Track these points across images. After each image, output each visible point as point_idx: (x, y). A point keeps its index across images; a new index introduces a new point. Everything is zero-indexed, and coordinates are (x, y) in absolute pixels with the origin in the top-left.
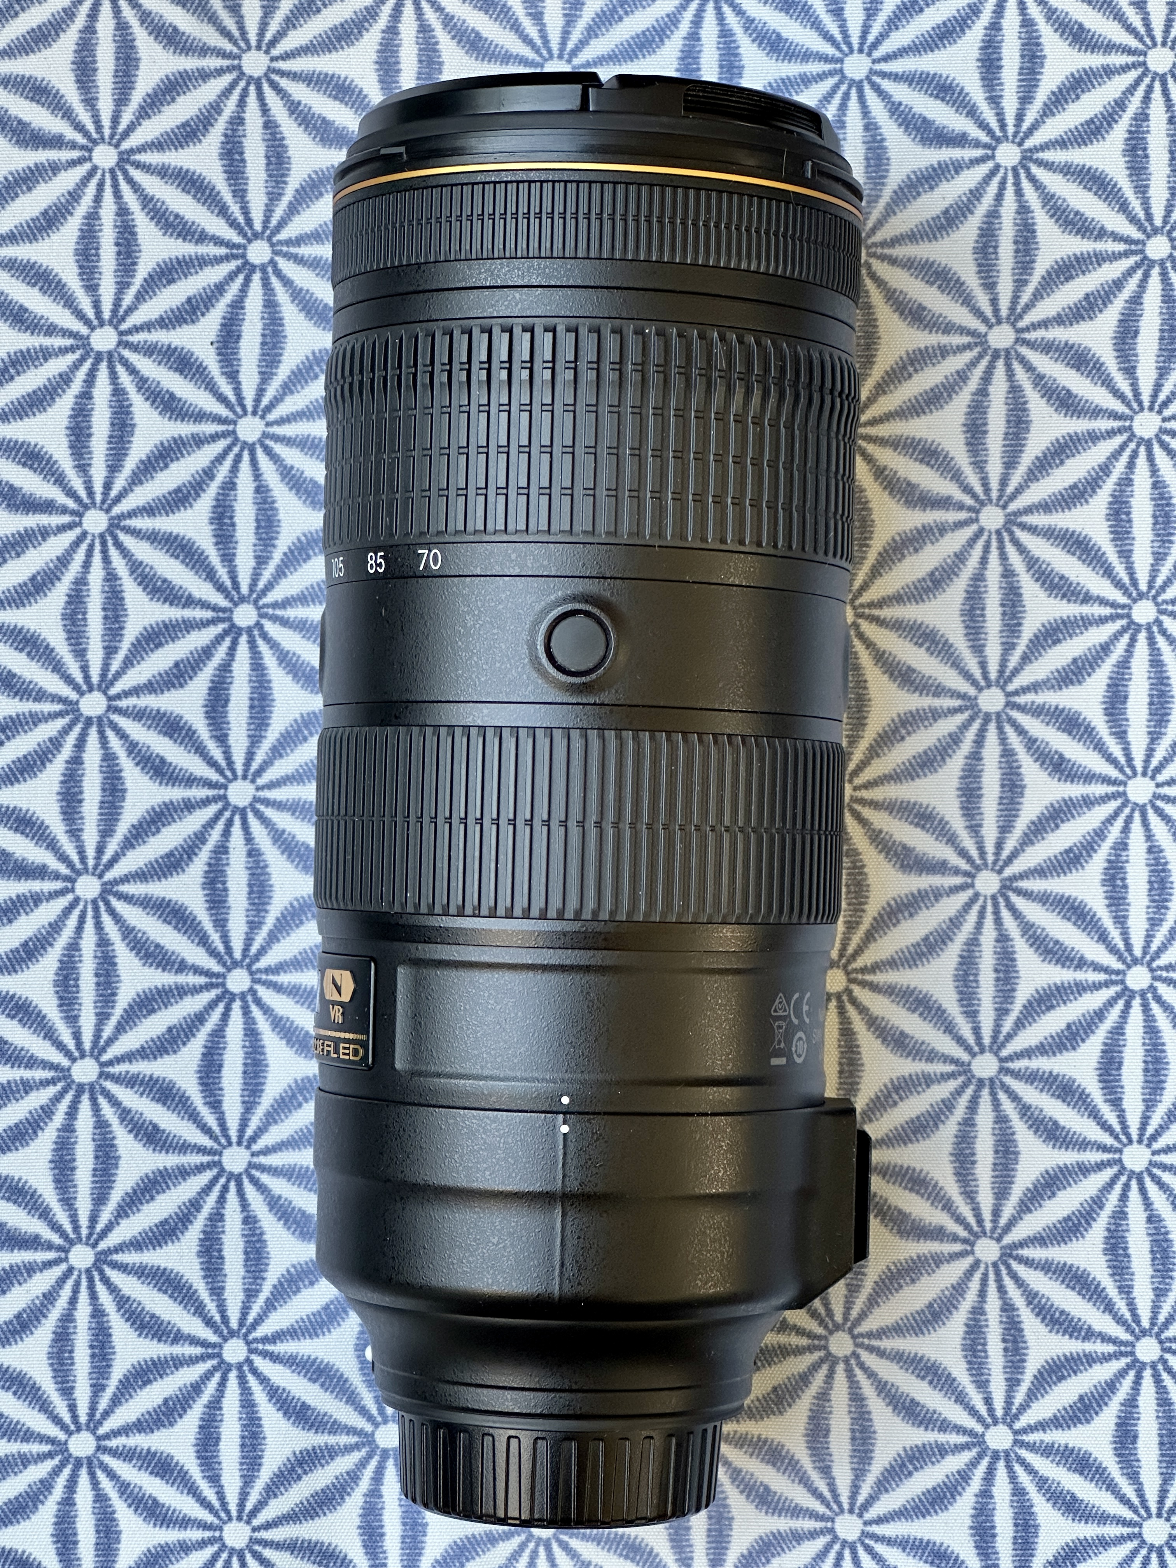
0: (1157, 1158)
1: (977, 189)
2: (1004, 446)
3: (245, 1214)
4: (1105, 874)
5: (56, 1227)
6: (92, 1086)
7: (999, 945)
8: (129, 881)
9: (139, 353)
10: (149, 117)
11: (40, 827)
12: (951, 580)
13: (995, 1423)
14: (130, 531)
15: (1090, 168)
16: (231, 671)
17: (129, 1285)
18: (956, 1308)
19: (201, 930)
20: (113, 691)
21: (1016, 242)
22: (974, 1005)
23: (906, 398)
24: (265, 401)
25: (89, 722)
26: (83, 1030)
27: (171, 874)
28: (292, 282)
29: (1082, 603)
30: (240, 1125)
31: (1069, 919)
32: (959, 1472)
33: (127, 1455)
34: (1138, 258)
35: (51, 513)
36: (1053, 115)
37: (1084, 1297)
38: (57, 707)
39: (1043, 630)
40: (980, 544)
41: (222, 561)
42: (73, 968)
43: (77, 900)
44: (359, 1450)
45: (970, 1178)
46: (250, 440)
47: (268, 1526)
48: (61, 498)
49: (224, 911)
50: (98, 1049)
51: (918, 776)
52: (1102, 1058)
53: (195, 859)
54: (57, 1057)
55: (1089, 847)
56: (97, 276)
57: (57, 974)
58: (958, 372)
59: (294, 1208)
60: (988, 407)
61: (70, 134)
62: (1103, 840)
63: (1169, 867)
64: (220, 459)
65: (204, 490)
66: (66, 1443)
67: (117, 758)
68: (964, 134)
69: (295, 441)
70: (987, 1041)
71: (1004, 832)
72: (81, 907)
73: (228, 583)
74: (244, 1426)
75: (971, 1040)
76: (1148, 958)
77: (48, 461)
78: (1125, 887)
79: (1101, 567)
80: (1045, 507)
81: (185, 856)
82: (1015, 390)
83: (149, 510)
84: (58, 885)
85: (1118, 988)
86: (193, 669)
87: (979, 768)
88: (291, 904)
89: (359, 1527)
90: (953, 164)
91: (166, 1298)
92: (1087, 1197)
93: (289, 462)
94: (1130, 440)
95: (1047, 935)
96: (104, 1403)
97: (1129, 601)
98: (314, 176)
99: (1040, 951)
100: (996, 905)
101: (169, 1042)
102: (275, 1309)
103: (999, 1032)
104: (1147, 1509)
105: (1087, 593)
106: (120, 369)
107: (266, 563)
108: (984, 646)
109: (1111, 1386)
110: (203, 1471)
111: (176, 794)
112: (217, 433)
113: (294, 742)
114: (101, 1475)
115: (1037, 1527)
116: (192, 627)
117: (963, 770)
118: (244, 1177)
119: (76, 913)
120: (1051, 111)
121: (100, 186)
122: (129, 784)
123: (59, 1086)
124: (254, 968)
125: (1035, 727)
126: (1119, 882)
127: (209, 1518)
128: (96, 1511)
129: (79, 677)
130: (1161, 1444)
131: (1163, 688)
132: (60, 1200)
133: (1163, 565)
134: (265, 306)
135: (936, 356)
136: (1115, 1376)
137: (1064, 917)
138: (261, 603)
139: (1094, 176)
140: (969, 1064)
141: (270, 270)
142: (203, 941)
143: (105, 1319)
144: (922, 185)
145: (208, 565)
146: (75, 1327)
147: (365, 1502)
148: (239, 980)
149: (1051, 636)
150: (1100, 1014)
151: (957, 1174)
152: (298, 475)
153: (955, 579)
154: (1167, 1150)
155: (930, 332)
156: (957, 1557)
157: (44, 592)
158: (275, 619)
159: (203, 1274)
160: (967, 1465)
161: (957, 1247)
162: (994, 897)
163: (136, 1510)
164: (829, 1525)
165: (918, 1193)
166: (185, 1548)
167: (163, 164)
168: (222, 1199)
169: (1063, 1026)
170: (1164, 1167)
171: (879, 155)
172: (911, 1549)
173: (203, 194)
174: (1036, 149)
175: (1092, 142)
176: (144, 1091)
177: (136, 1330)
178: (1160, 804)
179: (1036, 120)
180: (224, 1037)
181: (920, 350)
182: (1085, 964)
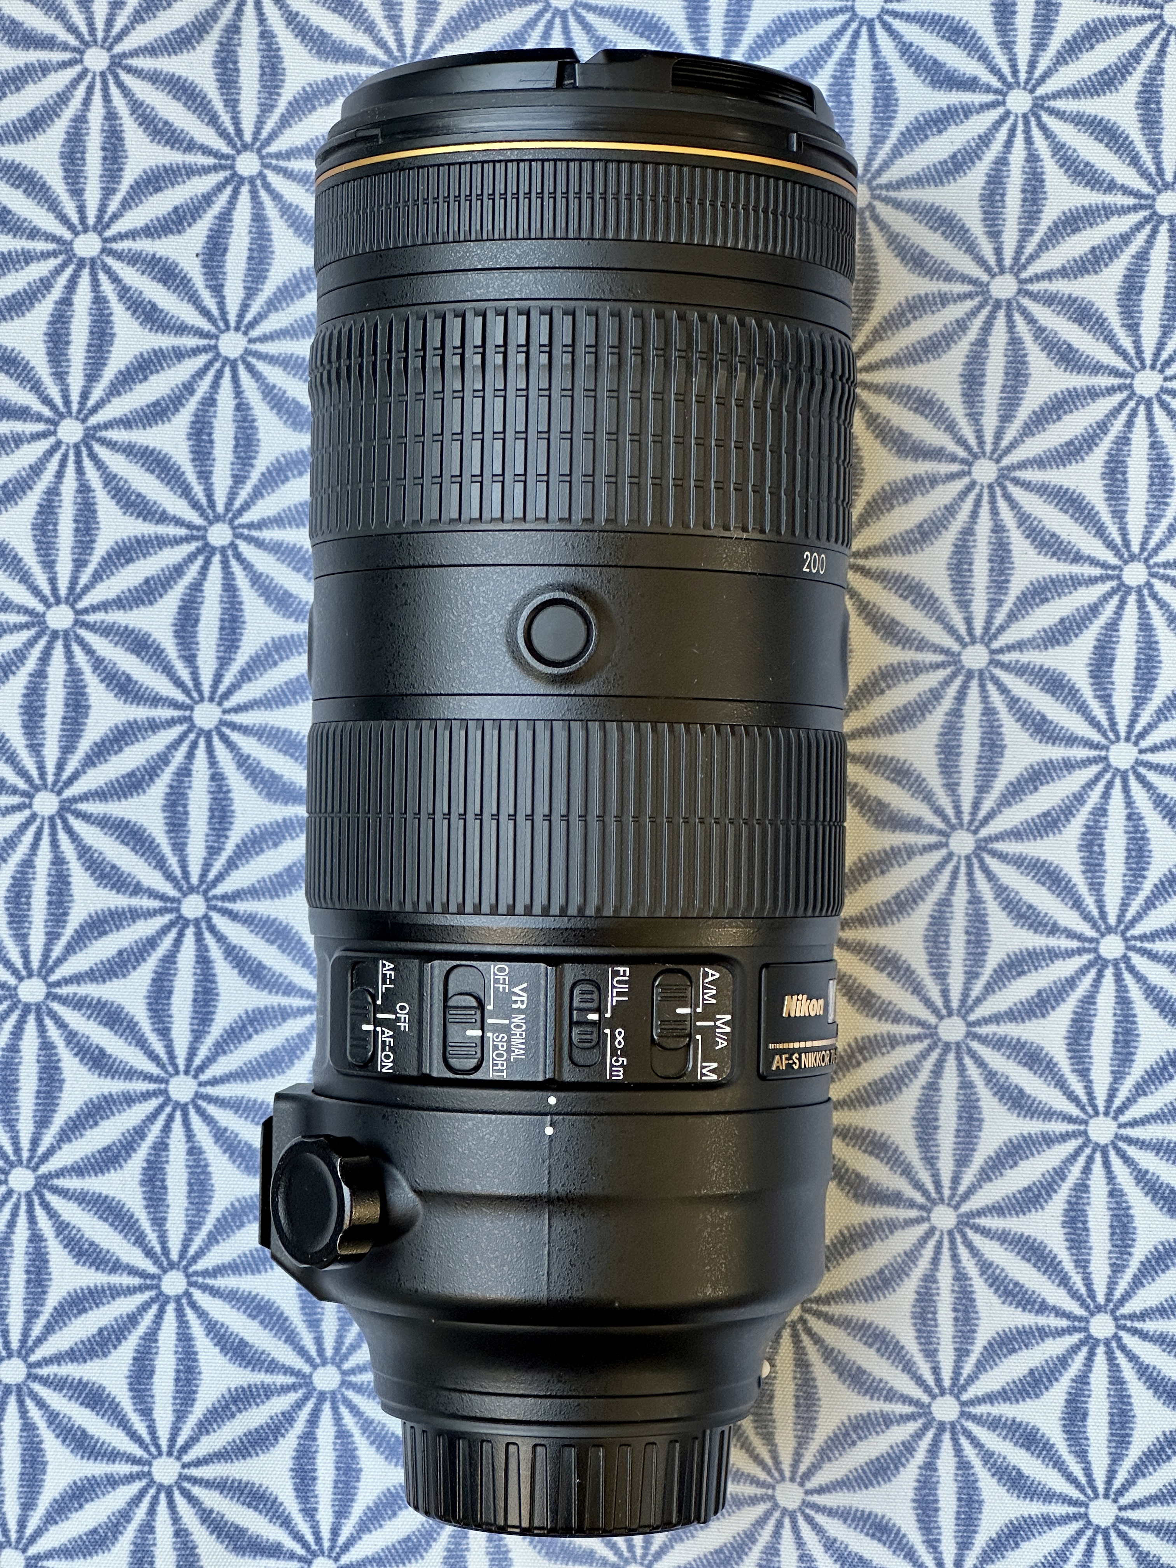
0: (1123, 1131)
1: (986, 135)
2: (1001, 398)
3: (190, 1144)
4: (1083, 840)
6: (38, 1006)
7: (971, 906)
8: (88, 800)
9: (123, 261)
10: (144, 21)
12: (940, 533)
13: (943, 1393)
14: (105, 442)
15: (1101, 120)
16: (201, 591)
17: (69, 1211)
18: (908, 1275)
19: (159, 853)
20: (81, 605)
21: (1024, 191)
22: (943, 967)
23: (903, 345)
24: (249, 317)
25: (55, 635)
26: (32, 949)
27: (132, 795)
28: (282, 197)
29: (1072, 562)
30: (189, 1054)
31: (1044, 884)
32: (903, 1443)
33: (58, 1384)
34: (1147, 213)
35: (25, 420)
36: (1067, 63)
37: (1039, 1269)
38: (23, 619)
39: (1031, 588)
40: (971, 497)
41: (199, 478)
42: (25, 886)
43: (34, 816)
44: (296, 1391)
45: (931, 1143)
46: (232, 356)
47: (198, 1463)
48: (37, 406)
49: (183, 834)
50: (46, 970)
51: (897, 731)
52: (1072, 1027)
53: (157, 780)
54: (3, 975)
55: (1067, 811)
56: (82, 180)
57: (8, 891)
58: (957, 321)
59: (240, 1142)
60: (987, 358)
61: (63, 35)
62: (1081, 805)
63: (1148, 835)
64: (201, 373)
65: (183, 405)
67: (82, 674)
68: (976, 78)
69: (278, 359)
70: (955, 1004)
71: (982, 792)
72: (37, 823)
73: (204, 501)
74: (179, 1359)
75: (939, 1002)
76: (1122, 927)
77: (25, 367)
78: (1102, 853)
79: (1094, 526)
80: (1040, 462)
81: (147, 777)
82: (1015, 342)
83: (126, 423)
84: (16, 800)
85: (1091, 956)
86: (163, 587)
87: (959, 725)
88: (253, 832)
89: (292, 1470)
90: (962, 108)
91: (106, 1226)
92: (1049, 1168)
93: (271, 380)
94: (1130, 398)
95: (1020, 899)
96: (37, 1330)
97: (1120, 563)
98: (308, 89)
99: (1013, 915)
100: (969, 866)
101: (118, 965)
102: (218, 1242)
103: (968, 996)
104: (1094, 1489)
105: (1077, 553)
106: (102, 277)
107: (243, 482)
108: (970, 601)
109: (1063, 1361)
110: (134, 1404)
111: (141, 713)
112: (198, 348)
113: (263, 666)
114: (30, 1404)
115: (981, 1502)
116: (164, 543)
117: (943, 727)
118: (190, 1107)
119: (32, 829)
120: (1064, 59)
121: (90, 89)
122: (93, 700)
123: (5, 1005)
124: (211, 894)
125: (1018, 686)
126: (1096, 848)
127: (139, 1452)
128: (23, 1440)
129: (46, 589)
130: (1112, 1423)
131: (1151, 652)
132: (2, 1121)
133: (1157, 527)
134: (253, 220)
135: (935, 304)
136: (1068, 1351)
137: (1038, 881)
138: (236, 523)
139: (1105, 127)
140: (936, 1027)
141: (259, 183)
142: (161, 864)
143: (43, 1244)
144: (930, 128)
145: (184, 481)
146: (12, 1251)
147: (299, 1444)
148: (194, 906)
149: (1039, 594)
150: (1071, 982)
151: (919, 1139)
152: (280, 394)
153: (944, 532)
154: (1134, 1124)
155: (931, 279)
156: (899, 1530)
157: (15, 501)
158: (250, 540)
159: (145, 1203)
160: (911, 1436)
161: (914, 1213)
162: (968, 858)
163: (64, 1441)
164: (770, 1492)
165: (877, 1156)
166: (113, 1482)
167: (156, 70)
168: (167, 1129)
169: (1033, 992)
170: (1130, 1141)
171: (888, 95)
172: (853, 1521)
173: (194, 102)
174: (1048, 97)
175: (1104, 93)
176: (92, 1014)
177: (74, 1257)
178: (1142, 770)
179: (1049, 67)
180: (175, 963)
181: (920, 297)
182: (1058, 930)
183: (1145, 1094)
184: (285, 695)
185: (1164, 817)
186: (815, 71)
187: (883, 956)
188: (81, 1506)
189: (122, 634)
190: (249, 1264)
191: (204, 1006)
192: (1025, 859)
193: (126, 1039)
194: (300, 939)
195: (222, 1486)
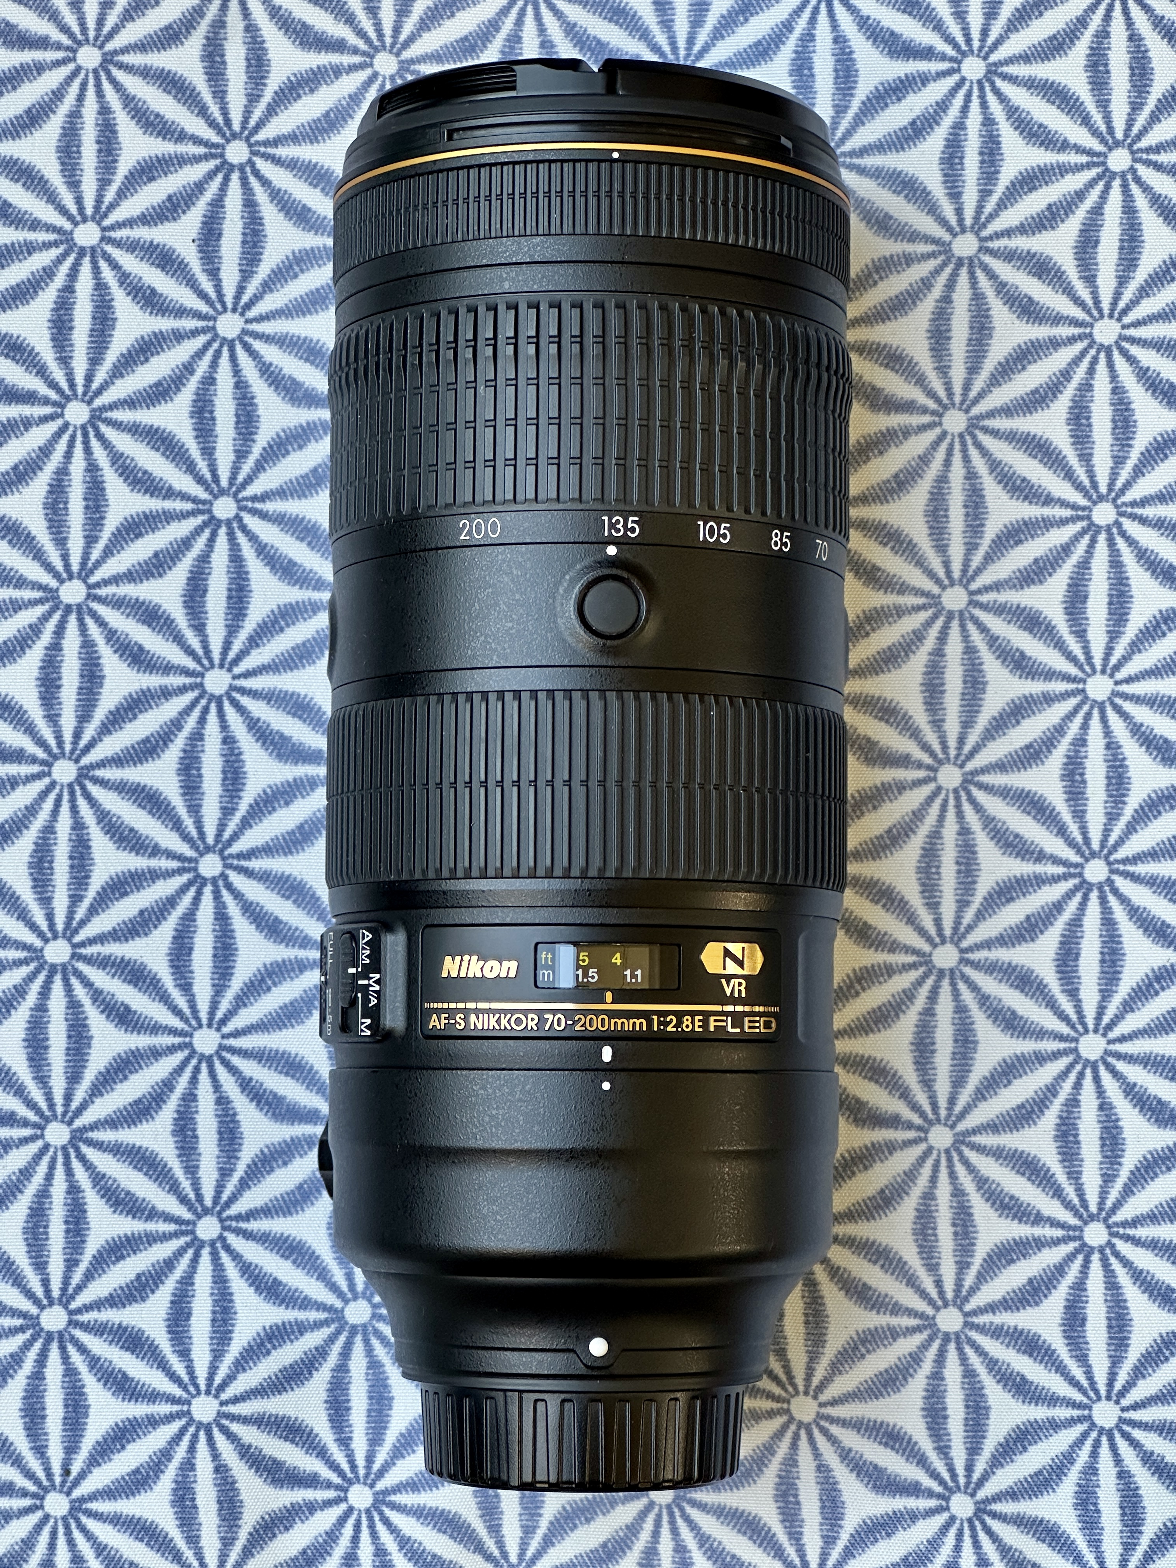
0: (1112, 1047)
1: (943, 102)
2: (967, 351)
3: (218, 1094)
4: (1065, 769)
5: (31, 1104)
6: (64, 966)
7: (960, 837)
8: (104, 766)
9: (122, 248)
10: (133, 20)
11: (18, 712)
12: (916, 482)
13: (946, 1305)
14: (111, 423)
15: (1052, 83)
16: (209, 562)
17: (105, 1163)
18: (907, 1194)
19: (175, 816)
20: (93, 580)
21: (981, 153)
22: (935, 897)
23: (871, 305)
24: (245, 298)
25: (68, 609)
26: (56, 911)
27: (147, 760)
28: (271, 183)
29: (1043, 505)
30: (211, 1008)
31: (1029, 813)
32: (910, 1355)
33: (99, 1330)
34: (1099, 170)
35: (33, 404)
36: (1017, 30)
37: (1033, 1182)
38: (37, 594)
39: (1005, 531)
40: (944, 446)
41: (202, 454)
42: (48, 851)
43: (53, 784)
44: (328, 1326)
45: (929, 1066)
46: (230, 336)
47: (236, 1400)
48: (43, 390)
49: (198, 796)
50: (70, 931)
51: (883, 671)
52: (1060, 949)
53: (171, 745)
54: (30, 938)
55: (1048, 742)
56: (78, 172)
57: (31, 856)
58: (922, 279)
59: (265, 1091)
60: (952, 314)
61: (56, 35)
62: (1062, 736)
63: (1126, 763)
64: (200, 354)
65: (184, 385)
66: (38, 1317)
67: (96, 645)
68: (931, 47)
69: (274, 338)
70: (948, 932)
71: (966, 727)
72: (57, 790)
73: (208, 476)
74: (215, 1301)
75: (932, 931)
76: (1105, 851)
77: (30, 354)
78: (1084, 782)
79: (1062, 470)
80: (1007, 411)
81: (161, 743)
82: (978, 297)
83: (130, 403)
84: (35, 769)
85: (1076, 881)
86: (172, 559)
87: (942, 664)
88: (264, 792)
89: (326, 1402)
90: (920, 76)
91: (140, 1175)
92: (1042, 1085)
93: (268, 359)
94: (1090, 346)
95: (1007, 829)
96: (77, 1278)
97: (1089, 504)
98: (292, 78)
99: (1001, 844)
100: (958, 798)
101: (140, 925)
102: (249, 1187)
103: (960, 923)
104: (1097, 1392)
105: (1048, 495)
106: (103, 264)
107: (246, 457)
108: (947, 545)
109: (1060, 1269)
110: (173, 1346)
111: (153, 681)
112: (197, 329)
113: (270, 632)
114: (71, 1350)
115: (988, 1409)
116: (172, 518)
117: (926, 666)
118: (215, 1058)
119: (52, 796)
120: (1015, 26)
121: (84, 86)
122: (107, 671)
123: (32, 966)
124: (226, 853)
125: (997, 625)
126: (1078, 777)
127: (177, 1392)
128: (66, 1385)
129: (59, 565)
130: (1110, 1327)
131: (1122, 588)
132: (34, 1078)
133: (1122, 469)
134: (244, 205)
135: (900, 264)
136: (1064, 1260)
137: (1024, 811)
138: (240, 496)
139: (1057, 90)
140: (930, 955)
141: (248, 169)
142: (177, 826)
143: (81, 1195)
144: (890, 96)
145: (189, 458)
146: (51, 1203)
147: (333, 1377)
148: (210, 866)
149: (1013, 537)
150: (1058, 907)
151: (916, 1063)
152: (277, 371)
153: (919, 481)
154: (1122, 1039)
155: (896, 241)
156: (910, 1439)
157: (26, 481)
158: (254, 512)
159: (177, 1152)
160: (918, 1348)
161: (911, 1134)
162: (956, 791)
163: (105, 1385)
164: (785, 1406)
165: (877, 1082)
166: (153, 1422)
167: (146, 65)
168: (194, 1080)
169: (1022, 917)
170: (1119, 1056)
171: (848, 67)
172: (866, 1431)
173: (183, 95)
174: (1001, 63)
175: (1054, 58)
176: (116, 972)
177: (111, 1206)
178: (1118, 701)
179: (1001, 35)
180: (195, 920)
181: (885, 258)
182: (1044, 857)
183: (1132, 1010)
184: (292, 659)
185: (1141, 745)
186: (778, 47)
187: (877, 888)
188: (123, 1447)
189: (133, 607)
190: (281, 1207)
191: (223, 961)
192: (1010, 790)
193: (150, 995)
194: (314, 893)
195: (260, 1421)
